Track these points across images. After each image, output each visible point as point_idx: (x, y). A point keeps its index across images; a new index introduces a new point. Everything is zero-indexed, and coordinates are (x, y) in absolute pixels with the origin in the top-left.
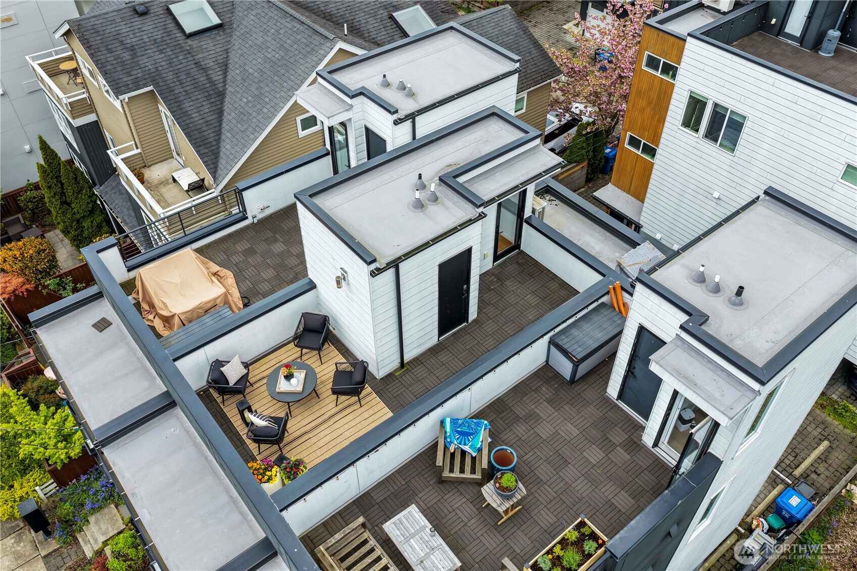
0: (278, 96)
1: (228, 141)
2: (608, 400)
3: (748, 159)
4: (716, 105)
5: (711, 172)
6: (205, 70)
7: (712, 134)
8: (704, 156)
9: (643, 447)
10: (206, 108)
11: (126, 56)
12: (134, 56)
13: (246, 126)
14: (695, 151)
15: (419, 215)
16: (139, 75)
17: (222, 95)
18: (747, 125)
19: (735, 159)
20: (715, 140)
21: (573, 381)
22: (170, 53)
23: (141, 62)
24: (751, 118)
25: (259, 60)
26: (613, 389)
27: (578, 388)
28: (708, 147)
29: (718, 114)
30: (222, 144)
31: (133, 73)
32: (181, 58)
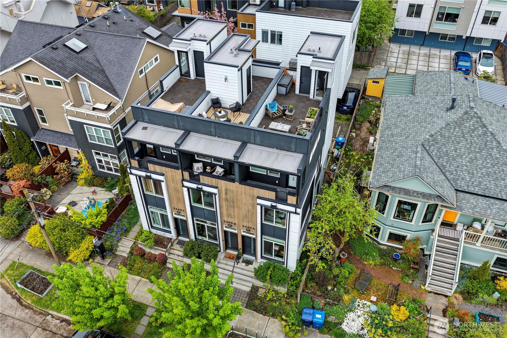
0: (131, 63)
1: (117, 85)
2: (297, 95)
3: (287, 45)
4: (271, 31)
5: (277, 54)
6: (92, 64)
7: (273, 41)
8: (273, 49)
9: (311, 100)
10: (101, 76)
11: (60, 65)
12: (63, 64)
13: (122, 77)
14: (269, 49)
15: (237, 58)
16: (70, 70)
17: (103, 71)
18: (283, 34)
19: (283, 47)
20: (275, 43)
21: (286, 94)
22: (75, 60)
23: (67, 66)
24: (284, 32)
25: (113, 54)
26: (297, 92)
27: (289, 95)
28: (273, 46)
29: (273, 34)
30: (115, 87)
31: (67, 70)
32: (80, 61)
